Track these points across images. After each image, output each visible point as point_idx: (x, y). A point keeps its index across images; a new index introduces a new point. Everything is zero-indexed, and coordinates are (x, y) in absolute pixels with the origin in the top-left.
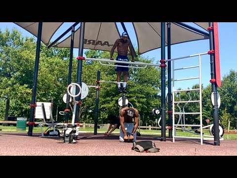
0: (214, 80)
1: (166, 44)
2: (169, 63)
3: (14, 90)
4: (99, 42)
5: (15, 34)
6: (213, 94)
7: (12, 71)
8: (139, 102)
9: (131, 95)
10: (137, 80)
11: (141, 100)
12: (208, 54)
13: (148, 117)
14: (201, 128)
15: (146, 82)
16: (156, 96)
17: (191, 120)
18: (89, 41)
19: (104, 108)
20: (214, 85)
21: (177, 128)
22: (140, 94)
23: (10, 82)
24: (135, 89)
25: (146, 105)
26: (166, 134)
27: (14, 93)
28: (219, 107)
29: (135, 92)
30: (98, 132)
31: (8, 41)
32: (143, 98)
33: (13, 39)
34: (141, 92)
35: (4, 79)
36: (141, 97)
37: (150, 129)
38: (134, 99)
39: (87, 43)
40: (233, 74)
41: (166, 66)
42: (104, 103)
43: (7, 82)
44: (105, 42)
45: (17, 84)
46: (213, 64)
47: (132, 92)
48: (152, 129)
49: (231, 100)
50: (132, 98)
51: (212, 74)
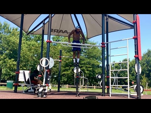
0: (137, 56)
1: (105, 32)
2: (107, 44)
3: (5, 62)
4: (61, 30)
6: (136, 65)
7: (3, 50)
8: (87, 70)
9: (82, 66)
10: (86, 56)
12: (133, 38)
13: (93, 80)
14: (129, 87)
15: (92, 57)
16: (98, 66)
17: (122, 82)
18: (55, 30)
19: (64, 74)
20: (137, 59)
21: (113, 88)
23: (2, 57)
24: (85, 62)
25: (92, 72)
26: (105, 91)
27: (5, 64)
28: (140, 73)
31: (1, 30)
32: (90, 68)
33: (4, 29)
34: (89, 64)
37: (95, 88)
38: (84, 68)
39: (53, 31)
40: (149, 52)
41: (105, 46)
42: (64, 71)
45: (7, 58)
46: (136, 45)
47: (83, 64)
48: (96, 88)
49: (148, 69)
50: (83, 68)
51: (135, 52)
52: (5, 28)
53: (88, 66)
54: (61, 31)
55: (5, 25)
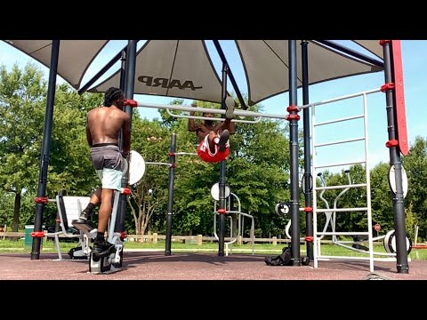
0: (394, 142)
1: (300, 84)
3: (27, 175)
4: (175, 81)
5: (30, 75)
6: (392, 169)
7: (23, 142)
8: (254, 195)
9: (241, 183)
10: (252, 157)
11: (259, 192)
13: (272, 223)
14: (371, 239)
15: (266, 159)
16: (284, 185)
17: (349, 223)
18: (157, 80)
19: (194, 207)
20: (395, 151)
21: (324, 241)
22: (255, 180)
23: (20, 162)
24: (249, 172)
25: (268, 201)
26: (301, 251)
27: (28, 180)
29: (247, 178)
30: (172, 250)
31: (18, 88)
32: (262, 188)
33: (27, 85)
34: (259, 177)
35: (11, 157)
36: (258, 187)
37: (275, 243)
38: (246, 190)
39: (153, 83)
40: (420, 144)
42: (193, 198)
43: (15, 163)
44: (187, 82)
45: (34, 165)
46: (392, 110)
47: (241, 179)
48: (278, 243)
49: (418, 190)
50: (243, 189)
51: (389, 130)
52: (30, 83)
53: (256, 183)
54: (175, 83)
55: (29, 74)
